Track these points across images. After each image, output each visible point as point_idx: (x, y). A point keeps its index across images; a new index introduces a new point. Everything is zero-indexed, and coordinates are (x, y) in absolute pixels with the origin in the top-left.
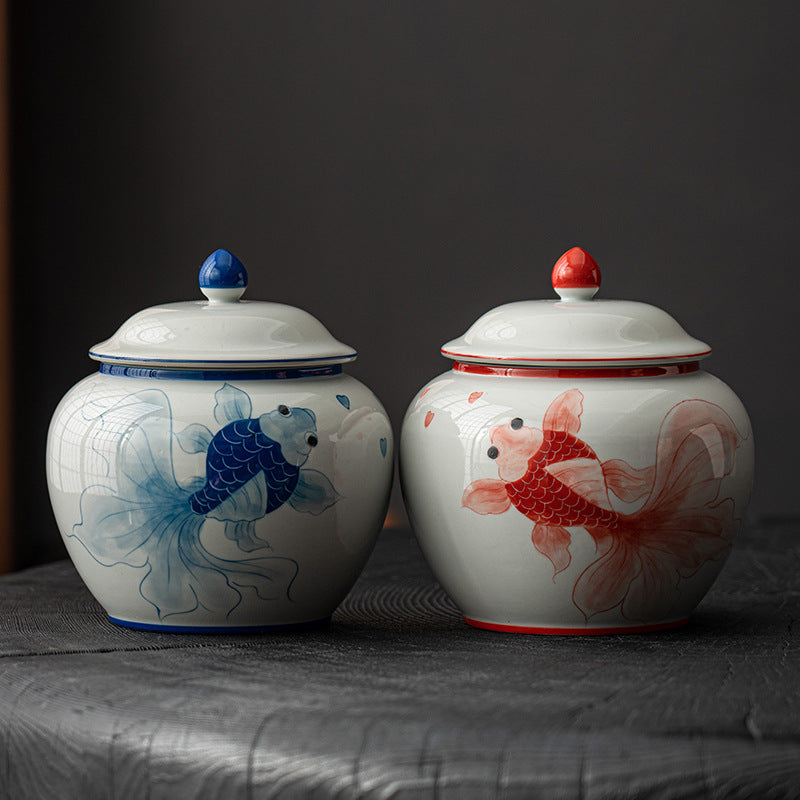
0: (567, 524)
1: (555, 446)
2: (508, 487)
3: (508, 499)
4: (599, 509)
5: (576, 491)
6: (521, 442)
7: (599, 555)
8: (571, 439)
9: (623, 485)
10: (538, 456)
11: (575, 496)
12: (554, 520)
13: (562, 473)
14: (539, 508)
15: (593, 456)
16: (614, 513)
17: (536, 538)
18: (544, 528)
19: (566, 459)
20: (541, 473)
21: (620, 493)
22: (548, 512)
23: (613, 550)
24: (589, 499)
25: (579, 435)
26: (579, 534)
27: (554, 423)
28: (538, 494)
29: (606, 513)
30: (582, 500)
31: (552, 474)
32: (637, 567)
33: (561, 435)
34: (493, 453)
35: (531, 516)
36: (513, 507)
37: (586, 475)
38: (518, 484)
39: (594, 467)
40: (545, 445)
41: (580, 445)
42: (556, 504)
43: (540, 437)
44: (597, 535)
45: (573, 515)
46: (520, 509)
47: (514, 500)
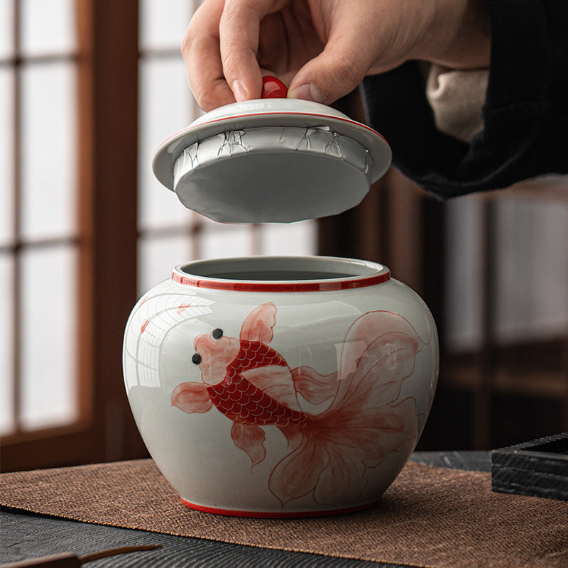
0: (262, 423)
1: (251, 354)
2: (210, 389)
3: (210, 401)
4: (289, 410)
5: (269, 394)
6: (220, 351)
7: (290, 450)
8: (264, 349)
9: (311, 389)
10: (236, 363)
11: (267, 398)
12: (250, 419)
13: (256, 378)
14: (237, 409)
15: (283, 364)
16: (303, 414)
17: (235, 435)
18: (242, 426)
19: (260, 365)
20: (237, 378)
21: (308, 396)
22: (244, 413)
23: (303, 445)
24: (280, 401)
25: (272, 345)
26: (272, 432)
27: (250, 333)
28: (237, 395)
29: (296, 414)
30: (274, 402)
31: (247, 379)
32: (326, 459)
33: (256, 345)
34: (197, 360)
35: (230, 415)
36: (214, 408)
37: (278, 380)
38: (219, 387)
39: (285, 373)
40: (242, 353)
41: (272, 353)
42: (252, 406)
43: (238, 347)
44: (288, 433)
45: (266, 415)
46: (220, 409)
47: (215, 402)
